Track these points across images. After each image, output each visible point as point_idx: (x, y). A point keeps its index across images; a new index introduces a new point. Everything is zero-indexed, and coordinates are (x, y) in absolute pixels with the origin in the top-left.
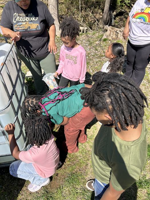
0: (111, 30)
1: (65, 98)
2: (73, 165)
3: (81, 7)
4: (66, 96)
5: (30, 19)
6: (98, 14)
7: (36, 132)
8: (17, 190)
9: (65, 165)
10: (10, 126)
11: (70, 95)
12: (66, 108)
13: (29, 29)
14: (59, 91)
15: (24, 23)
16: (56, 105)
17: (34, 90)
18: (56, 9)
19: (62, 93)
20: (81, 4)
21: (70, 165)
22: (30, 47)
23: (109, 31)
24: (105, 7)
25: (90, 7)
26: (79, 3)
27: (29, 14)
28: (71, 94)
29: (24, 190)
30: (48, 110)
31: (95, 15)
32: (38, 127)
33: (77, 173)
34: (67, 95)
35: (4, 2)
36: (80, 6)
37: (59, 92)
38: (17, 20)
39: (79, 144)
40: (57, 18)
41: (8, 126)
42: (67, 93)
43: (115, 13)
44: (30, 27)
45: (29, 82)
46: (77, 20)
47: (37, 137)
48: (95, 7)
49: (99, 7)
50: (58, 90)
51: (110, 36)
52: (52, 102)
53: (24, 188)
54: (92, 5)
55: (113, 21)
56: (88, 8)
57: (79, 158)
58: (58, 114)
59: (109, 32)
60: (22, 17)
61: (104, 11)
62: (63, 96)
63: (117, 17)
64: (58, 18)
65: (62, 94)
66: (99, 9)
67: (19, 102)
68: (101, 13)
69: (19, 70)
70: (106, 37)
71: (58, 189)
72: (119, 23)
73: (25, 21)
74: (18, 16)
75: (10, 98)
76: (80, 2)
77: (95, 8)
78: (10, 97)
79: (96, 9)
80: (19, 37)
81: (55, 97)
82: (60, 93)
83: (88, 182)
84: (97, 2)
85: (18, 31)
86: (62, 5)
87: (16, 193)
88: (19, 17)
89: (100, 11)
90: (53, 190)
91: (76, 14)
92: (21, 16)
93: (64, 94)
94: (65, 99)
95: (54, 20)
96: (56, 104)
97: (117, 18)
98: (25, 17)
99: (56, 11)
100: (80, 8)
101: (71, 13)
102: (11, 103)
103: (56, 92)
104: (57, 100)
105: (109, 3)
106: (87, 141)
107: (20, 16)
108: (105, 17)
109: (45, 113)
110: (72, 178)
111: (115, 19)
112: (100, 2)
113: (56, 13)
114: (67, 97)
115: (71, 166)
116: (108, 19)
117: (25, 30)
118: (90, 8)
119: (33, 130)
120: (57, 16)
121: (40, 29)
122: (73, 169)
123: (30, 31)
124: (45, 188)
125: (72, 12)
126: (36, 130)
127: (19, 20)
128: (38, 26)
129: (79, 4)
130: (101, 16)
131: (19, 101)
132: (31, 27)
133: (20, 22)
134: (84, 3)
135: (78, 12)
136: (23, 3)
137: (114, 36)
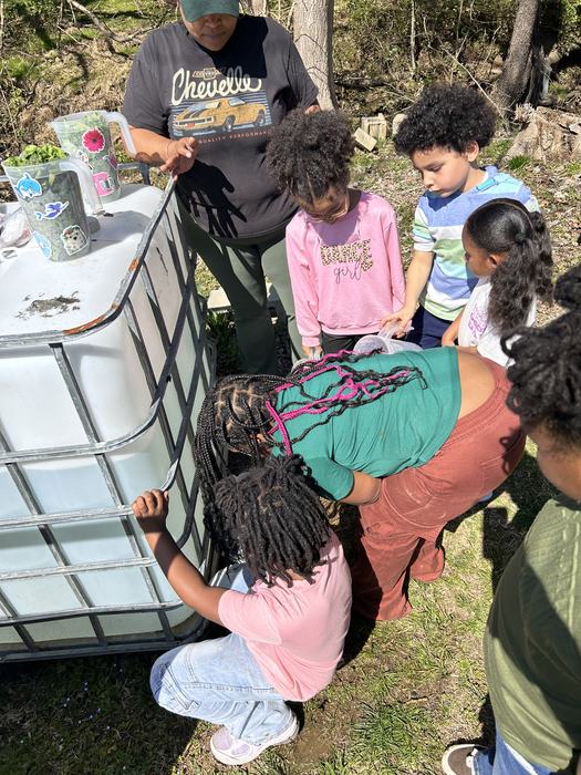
0: (544, 121)
1: (366, 397)
2: (387, 669)
3: (416, 39)
4: (371, 391)
5: (234, 87)
6: (484, 63)
7: (269, 525)
8: (167, 751)
9: (354, 668)
10: (154, 499)
11: (391, 387)
12: (369, 439)
13: (230, 127)
14: (344, 367)
15: (214, 104)
16: (327, 421)
17: (234, 359)
18: (325, 50)
19: (358, 377)
20: (419, 28)
21: (375, 667)
22: (224, 190)
23: (536, 128)
24: (515, 35)
25: (455, 36)
26: (410, 25)
27: (231, 69)
28: (396, 383)
29: (191, 753)
30: (295, 440)
31: (471, 66)
32: (271, 503)
33: (404, 706)
34: (378, 385)
35: (131, 37)
36: (413, 36)
37: (346, 373)
38: (186, 93)
39: (413, 586)
40: (326, 86)
41: (148, 500)
42: (376, 380)
43: (554, 55)
44: (233, 117)
45: (218, 330)
46: (401, 88)
47: (277, 545)
48: (474, 37)
49: (491, 34)
50: (343, 364)
51: (539, 148)
52: (313, 410)
53: (193, 746)
54: (460, 30)
55: (546, 87)
56: (444, 41)
57: (411, 644)
58: (333, 458)
59: (536, 132)
60: (206, 82)
61: (512, 50)
62: (360, 389)
63: (565, 72)
64: (329, 85)
65: (355, 380)
66: (489, 41)
67: (186, 406)
68: (498, 59)
69: (188, 288)
70: (520, 153)
71: (327, 763)
72: (570, 95)
73: (218, 96)
74: (191, 80)
75: (158, 392)
76: (413, 20)
77: (472, 40)
78: (156, 387)
79: (476, 45)
80: (189, 155)
81: (329, 390)
82: (347, 377)
83: (452, 749)
84: (481, 17)
85: (187, 134)
86: (341, 35)
87: (163, 763)
88: (194, 84)
89: (492, 49)
90: (306, 768)
91: (395, 65)
92: (202, 79)
93: (366, 381)
94: (365, 402)
95: (315, 90)
96: (329, 417)
97: (564, 76)
98: (215, 82)
99: (325, 58)
100: (413, 43)
101: (378, 62)
102: (161, 413)
103: (334, 369)
104: (335, 403)
105: (531, 18)
106: (446, 574)
107: (198, 81)
108: (515, 71)
109: (282, 449)
110: (382, 725)
111: (553, 78)
112: (494, 17)
113: (324, 66)
114: (376, 393)
115: (379, 675)
116: (525, 81)
117: (214, 128)
118: (452, 40)
119: (256, 521)
120: (325, 78)
121: (268, 122)
122: (386, 689)
123: (234, 132)
124: (275, 752)
125: (379, 60)
126: (268, 518)
127: (196, 93)
128: (262, 111)
129: (410, 29)
130: (497, 71)
131: (186, 404)
132: (237, 115)
133: (198, 100)
134: (428, 22)
135: (405, 60)
136: (212, 26)
137: (557, 147)
